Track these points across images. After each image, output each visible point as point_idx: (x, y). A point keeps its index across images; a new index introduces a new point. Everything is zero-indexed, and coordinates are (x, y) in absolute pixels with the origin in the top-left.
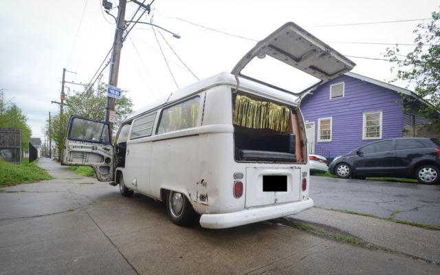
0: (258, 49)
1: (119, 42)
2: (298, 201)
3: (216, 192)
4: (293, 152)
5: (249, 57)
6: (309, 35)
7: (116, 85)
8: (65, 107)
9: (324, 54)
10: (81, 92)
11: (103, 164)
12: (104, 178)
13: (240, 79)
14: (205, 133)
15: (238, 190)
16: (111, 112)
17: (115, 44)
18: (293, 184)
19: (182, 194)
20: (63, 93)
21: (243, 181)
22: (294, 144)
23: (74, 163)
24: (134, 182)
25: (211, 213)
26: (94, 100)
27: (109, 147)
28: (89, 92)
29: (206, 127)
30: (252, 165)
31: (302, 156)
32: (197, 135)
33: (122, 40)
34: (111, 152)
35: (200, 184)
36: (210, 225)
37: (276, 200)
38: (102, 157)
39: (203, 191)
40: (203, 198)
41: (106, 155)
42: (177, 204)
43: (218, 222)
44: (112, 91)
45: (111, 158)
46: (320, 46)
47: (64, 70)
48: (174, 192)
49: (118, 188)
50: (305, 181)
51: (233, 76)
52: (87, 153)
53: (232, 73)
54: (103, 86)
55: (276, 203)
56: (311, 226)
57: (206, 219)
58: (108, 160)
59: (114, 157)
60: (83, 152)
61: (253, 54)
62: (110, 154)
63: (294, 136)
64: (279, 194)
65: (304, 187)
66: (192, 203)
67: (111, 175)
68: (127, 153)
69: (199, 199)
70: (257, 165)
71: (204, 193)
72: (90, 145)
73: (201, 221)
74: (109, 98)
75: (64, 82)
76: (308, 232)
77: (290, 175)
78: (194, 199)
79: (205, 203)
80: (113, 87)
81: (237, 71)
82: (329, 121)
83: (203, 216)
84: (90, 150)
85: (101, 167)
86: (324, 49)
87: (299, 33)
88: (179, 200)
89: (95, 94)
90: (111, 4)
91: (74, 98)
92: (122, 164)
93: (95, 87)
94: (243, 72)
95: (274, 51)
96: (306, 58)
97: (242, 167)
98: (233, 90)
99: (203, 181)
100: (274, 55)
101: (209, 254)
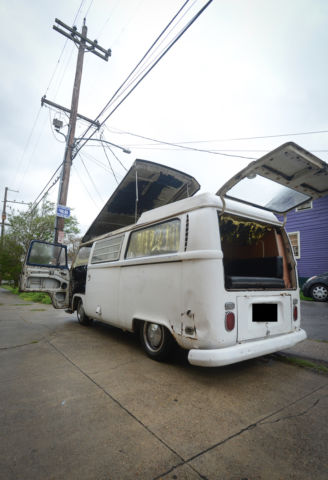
0: (250, 169)
1: (68, 160)
2: (291, 332)
3: (206, 324)
4: (281, 276)
5: (239, 177)
6: (307, 153)
7: (65, 204)
8: (6, 228)
9: (320, 171)
10: (25, 211)
11: (60, 289)
12: (59, 305)
13: (227, 200)
14: (190, 260)
15: (230, 322)
16: (60, 232)
17: (65, 162)
18: (284, 313)
19: (160, 326)
20: (4, 212)
21: (234, 311)
22: (282, 267)
23: (31, 289)
24: (98, 310)
25: (201, 348)
26: (38, 220)
27: (66, 271)
28: (34, 212)
29: (190, 253)
30: (242, 294)
31: (290, 281)
32: (180, 261)
33: (72, 158)
34: (68, 277)
35: (185, 315)
36: (203, 362)
37: (268, 332)
38: (59, 282)
39: (189, 323)
40: (190, 330)
41: (62, 280)
42: (155, 336)
43: (213, 359)
44: (62, 211)
45: (68, 283)
46: (317, 164)
47: (7, 189)
48: (150, 323)
49: (75, 316)
50: (295, 309)
51: (218, 198)
52: (44, 278)
53: (218, 194)
54: (48, 204)
55: (268, 335)
56: (307, 362)
57: (195, 355)
58: (64, 286)
59: (71, 282)
60: (40, 278)
61: (243, 175)
62: (66, 279)
63: (281, 259)
64: (271, 324)
65: (295, 317)
66: (176, 336)
67: (67, 302)
68: (87, 279)
69: (184, 332)
70: (247, 293)
71: (192, 325)
72: (47, 270)
73: (189, 357)
74: (58, 218)
75: (5, 201)
76: (307, 370)
77: (280, 302)
78: (177, 331)
79: (193, 336)
80: (63, 206)
81: (222, 193)
82: (296, 236)
83: (192, 352)
84: (47, 275)
85: (58, 293)
86: (321, 166)
87: (298, 152)
88: (157, 332)
89: (40, 213)
90: (61, 123)
91: (18, 217)
92: (82, 290)
93: (40, 206)
94: (229, 193)
95: (266, 171)
96: (298, 177)
97: (233, 296)
98: (218, 212)
99: (189, 312)
100: (265, 175)
101: (205, 397)
